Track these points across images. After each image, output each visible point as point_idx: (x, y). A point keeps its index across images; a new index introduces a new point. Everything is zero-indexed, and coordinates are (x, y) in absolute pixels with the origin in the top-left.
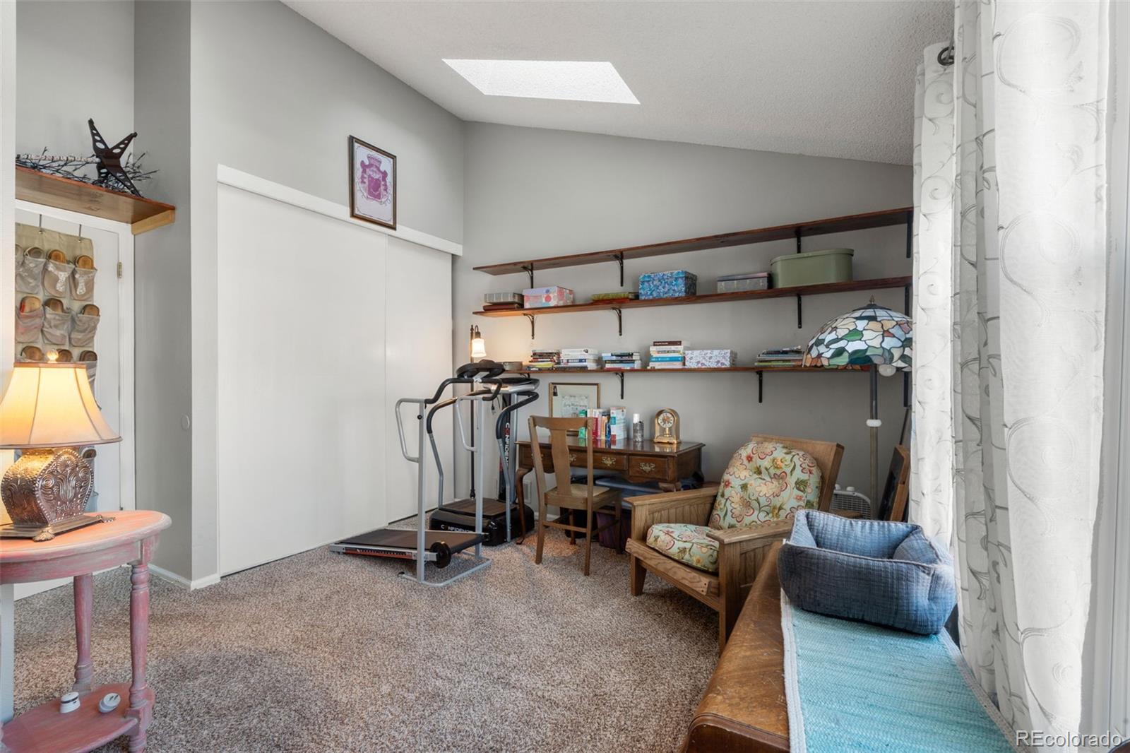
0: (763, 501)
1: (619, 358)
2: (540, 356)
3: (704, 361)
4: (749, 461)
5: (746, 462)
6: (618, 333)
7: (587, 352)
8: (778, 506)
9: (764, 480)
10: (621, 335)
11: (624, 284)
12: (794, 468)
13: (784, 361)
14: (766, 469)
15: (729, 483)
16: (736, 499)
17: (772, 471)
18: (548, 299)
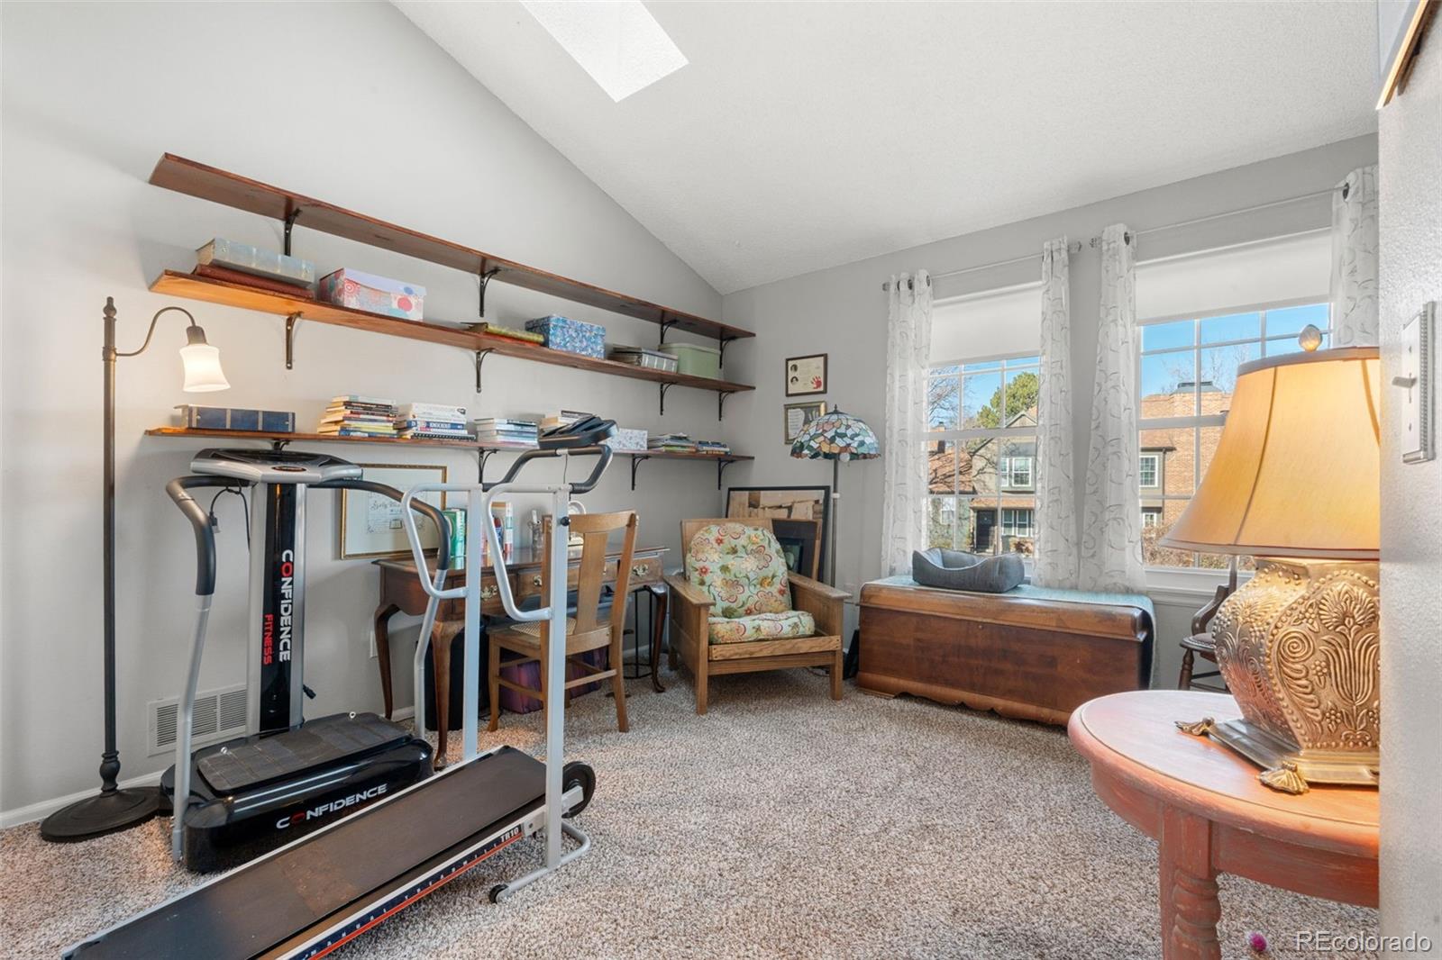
0: (752, 576)
1: (519, 428)
2: (365, 408)
3: (624, 442)
4: (719, 544)
5: (716, 545)
6: (475, 388)
7: (464, 413)
8: (770, 575)
9: (742, 557)
10: (479, 391)
11: (485, 313)
12: (770, 541)
13: (682, 447)
14: (744, 547)
15: (706, 570)
16: (719, 582)
17: (750, 548)
18: (405, 304)
